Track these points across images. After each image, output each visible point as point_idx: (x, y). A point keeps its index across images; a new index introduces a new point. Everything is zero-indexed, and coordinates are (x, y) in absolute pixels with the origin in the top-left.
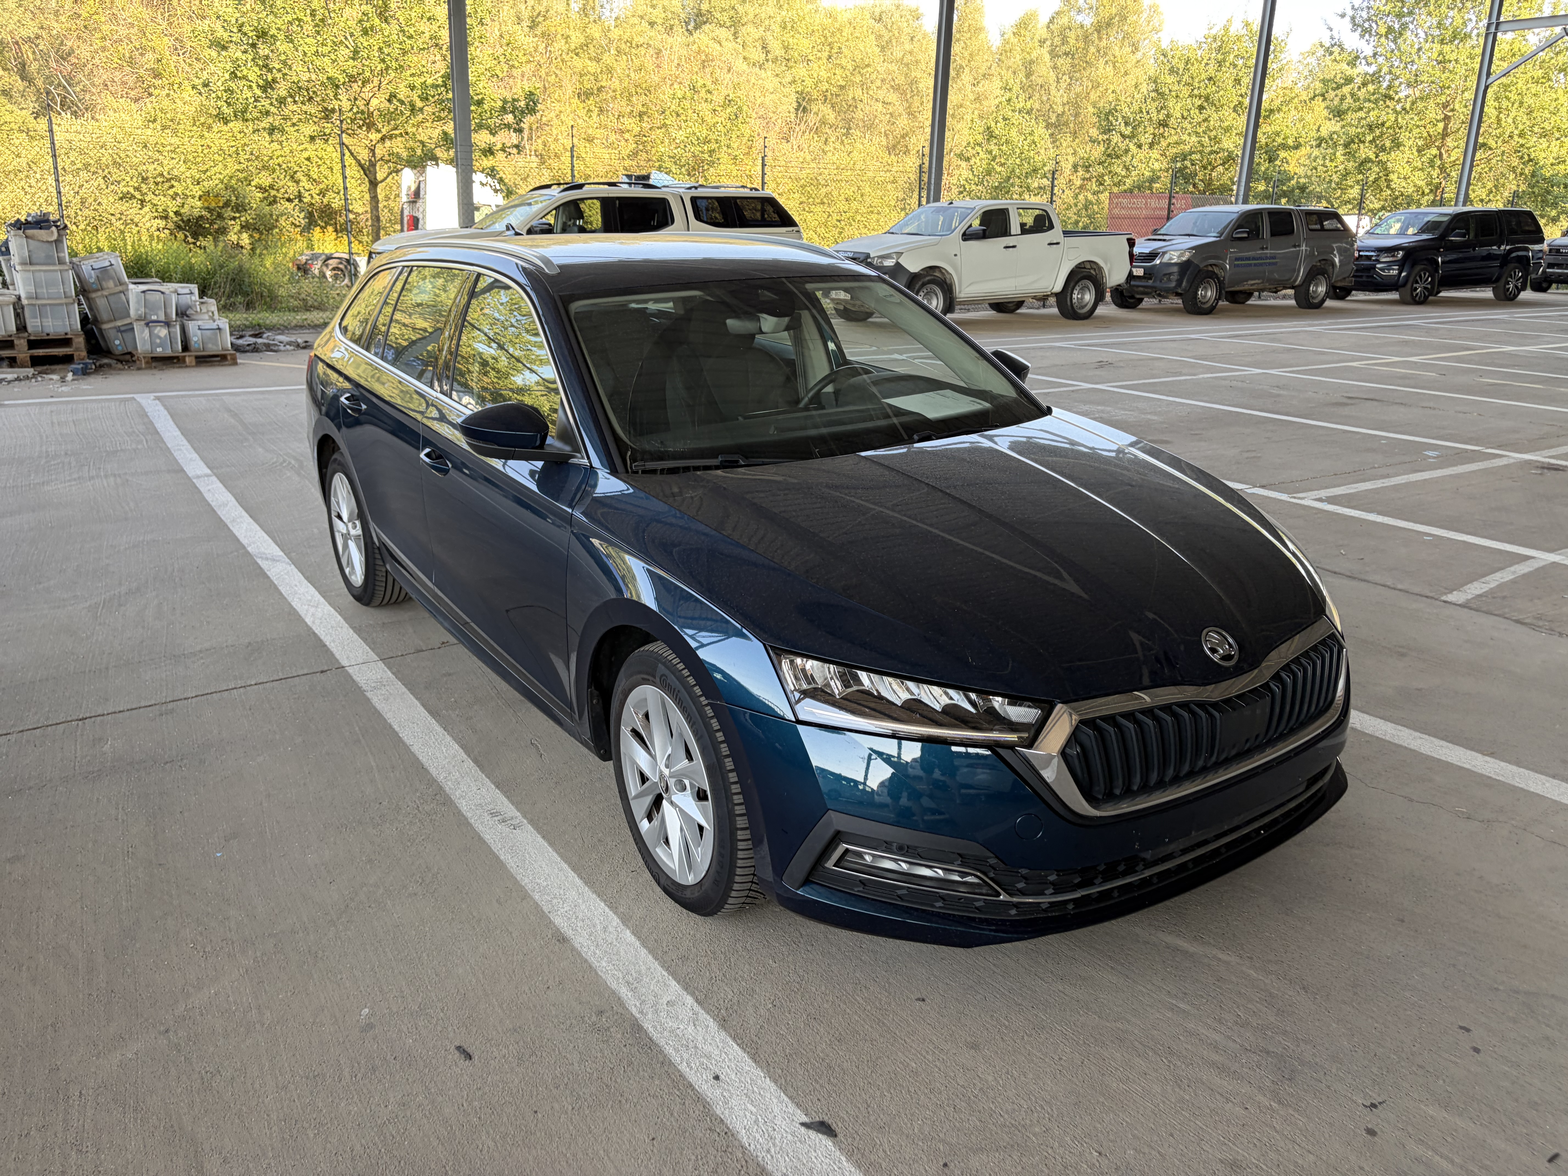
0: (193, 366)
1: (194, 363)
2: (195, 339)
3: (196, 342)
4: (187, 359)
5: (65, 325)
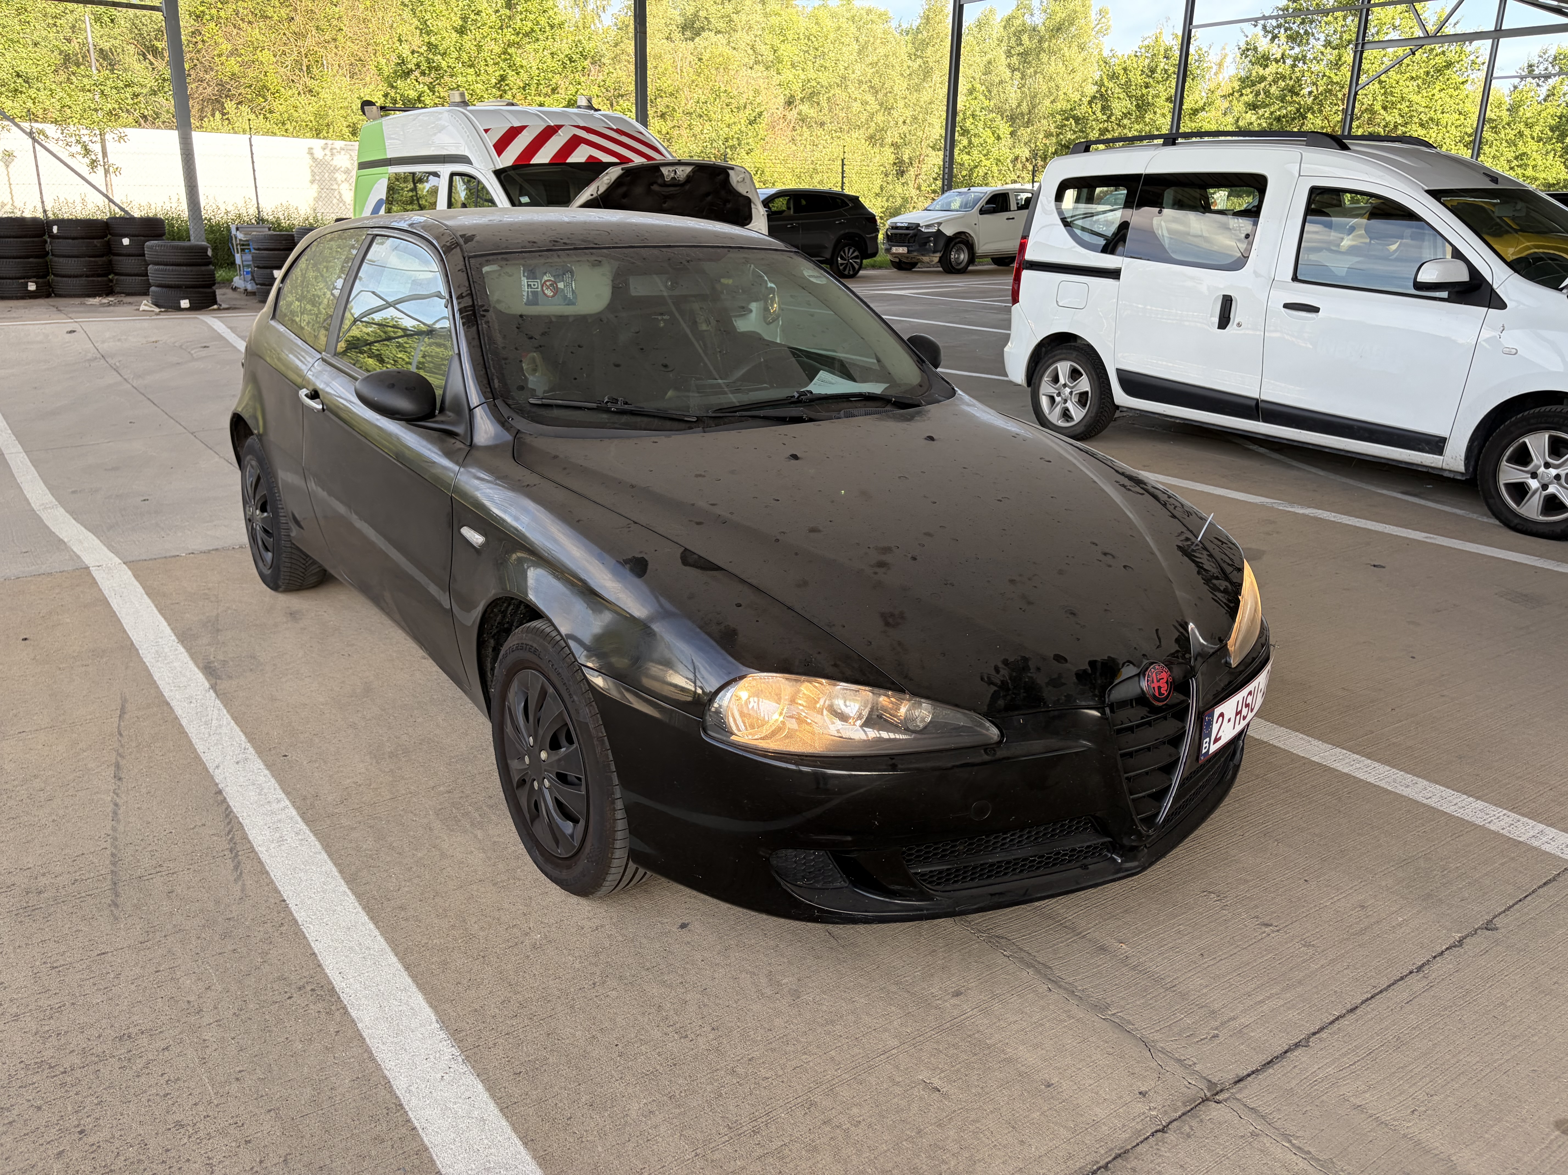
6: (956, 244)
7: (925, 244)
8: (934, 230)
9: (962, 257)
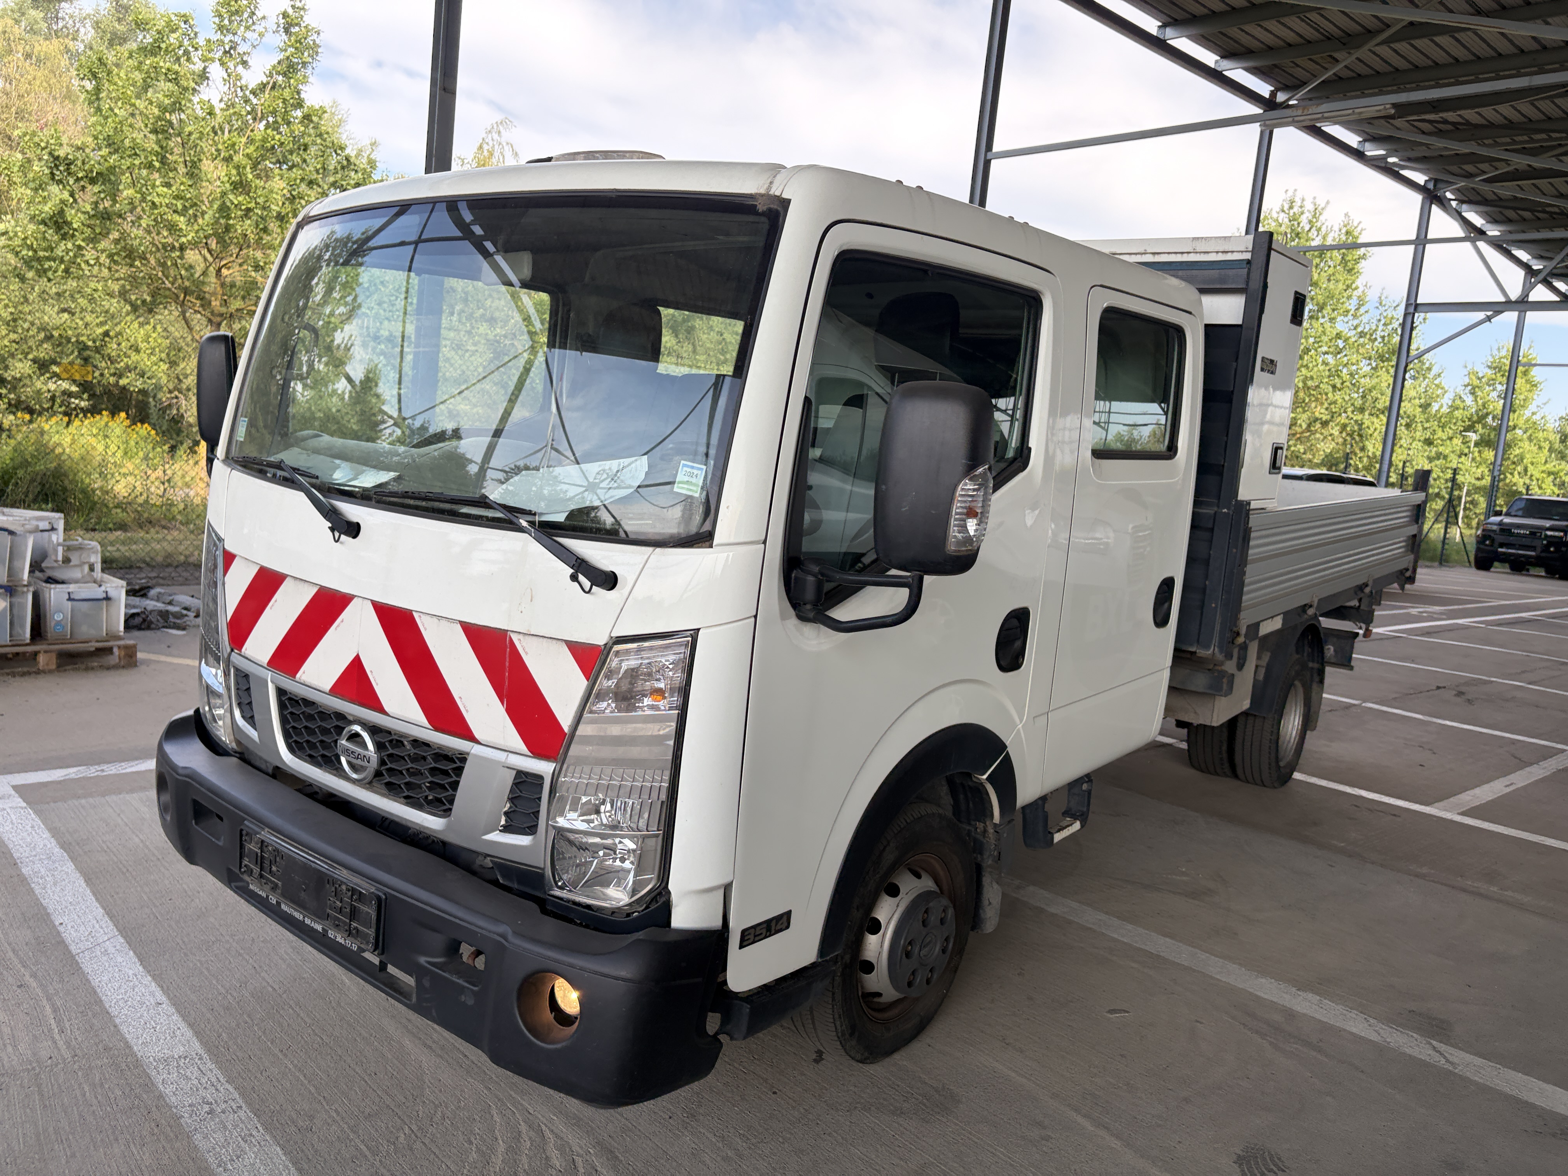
0: (51, 672)
1: (54, 667)
2: (58, 617)
3: (58, 623)
4: (42, 659)
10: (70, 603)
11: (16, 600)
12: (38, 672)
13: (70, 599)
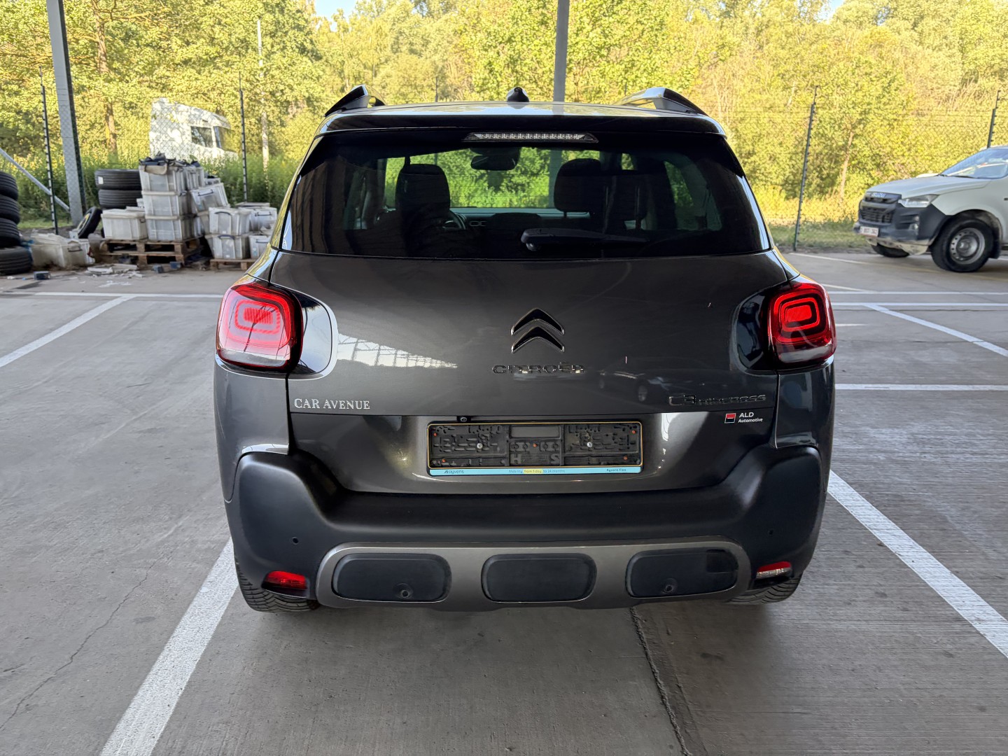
1: (245, 268)
2: (255, 249)
3: (255, 252)
5: (172, 235)
6: (961, 228)
7: (907, 225)
8: (924, 204)
9: (973, 248)
10: (257, 244)
11: (237, 241)
12: (241, 270)
13: (257, 242)
